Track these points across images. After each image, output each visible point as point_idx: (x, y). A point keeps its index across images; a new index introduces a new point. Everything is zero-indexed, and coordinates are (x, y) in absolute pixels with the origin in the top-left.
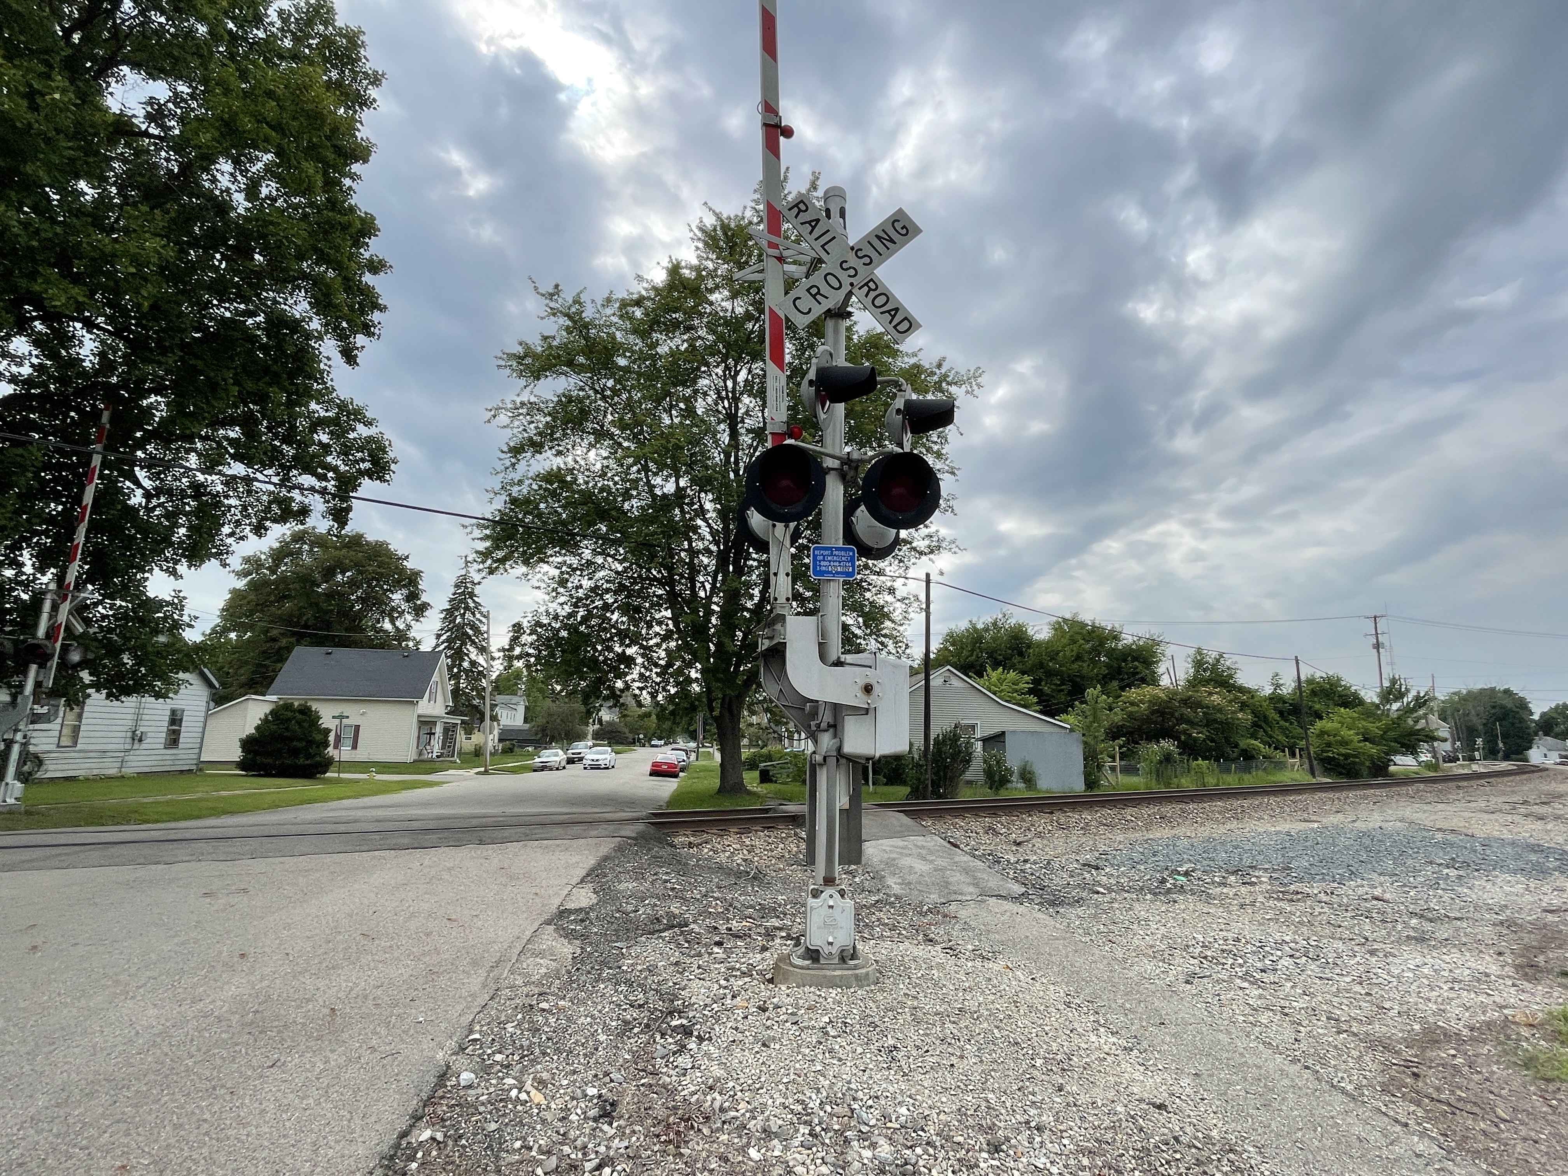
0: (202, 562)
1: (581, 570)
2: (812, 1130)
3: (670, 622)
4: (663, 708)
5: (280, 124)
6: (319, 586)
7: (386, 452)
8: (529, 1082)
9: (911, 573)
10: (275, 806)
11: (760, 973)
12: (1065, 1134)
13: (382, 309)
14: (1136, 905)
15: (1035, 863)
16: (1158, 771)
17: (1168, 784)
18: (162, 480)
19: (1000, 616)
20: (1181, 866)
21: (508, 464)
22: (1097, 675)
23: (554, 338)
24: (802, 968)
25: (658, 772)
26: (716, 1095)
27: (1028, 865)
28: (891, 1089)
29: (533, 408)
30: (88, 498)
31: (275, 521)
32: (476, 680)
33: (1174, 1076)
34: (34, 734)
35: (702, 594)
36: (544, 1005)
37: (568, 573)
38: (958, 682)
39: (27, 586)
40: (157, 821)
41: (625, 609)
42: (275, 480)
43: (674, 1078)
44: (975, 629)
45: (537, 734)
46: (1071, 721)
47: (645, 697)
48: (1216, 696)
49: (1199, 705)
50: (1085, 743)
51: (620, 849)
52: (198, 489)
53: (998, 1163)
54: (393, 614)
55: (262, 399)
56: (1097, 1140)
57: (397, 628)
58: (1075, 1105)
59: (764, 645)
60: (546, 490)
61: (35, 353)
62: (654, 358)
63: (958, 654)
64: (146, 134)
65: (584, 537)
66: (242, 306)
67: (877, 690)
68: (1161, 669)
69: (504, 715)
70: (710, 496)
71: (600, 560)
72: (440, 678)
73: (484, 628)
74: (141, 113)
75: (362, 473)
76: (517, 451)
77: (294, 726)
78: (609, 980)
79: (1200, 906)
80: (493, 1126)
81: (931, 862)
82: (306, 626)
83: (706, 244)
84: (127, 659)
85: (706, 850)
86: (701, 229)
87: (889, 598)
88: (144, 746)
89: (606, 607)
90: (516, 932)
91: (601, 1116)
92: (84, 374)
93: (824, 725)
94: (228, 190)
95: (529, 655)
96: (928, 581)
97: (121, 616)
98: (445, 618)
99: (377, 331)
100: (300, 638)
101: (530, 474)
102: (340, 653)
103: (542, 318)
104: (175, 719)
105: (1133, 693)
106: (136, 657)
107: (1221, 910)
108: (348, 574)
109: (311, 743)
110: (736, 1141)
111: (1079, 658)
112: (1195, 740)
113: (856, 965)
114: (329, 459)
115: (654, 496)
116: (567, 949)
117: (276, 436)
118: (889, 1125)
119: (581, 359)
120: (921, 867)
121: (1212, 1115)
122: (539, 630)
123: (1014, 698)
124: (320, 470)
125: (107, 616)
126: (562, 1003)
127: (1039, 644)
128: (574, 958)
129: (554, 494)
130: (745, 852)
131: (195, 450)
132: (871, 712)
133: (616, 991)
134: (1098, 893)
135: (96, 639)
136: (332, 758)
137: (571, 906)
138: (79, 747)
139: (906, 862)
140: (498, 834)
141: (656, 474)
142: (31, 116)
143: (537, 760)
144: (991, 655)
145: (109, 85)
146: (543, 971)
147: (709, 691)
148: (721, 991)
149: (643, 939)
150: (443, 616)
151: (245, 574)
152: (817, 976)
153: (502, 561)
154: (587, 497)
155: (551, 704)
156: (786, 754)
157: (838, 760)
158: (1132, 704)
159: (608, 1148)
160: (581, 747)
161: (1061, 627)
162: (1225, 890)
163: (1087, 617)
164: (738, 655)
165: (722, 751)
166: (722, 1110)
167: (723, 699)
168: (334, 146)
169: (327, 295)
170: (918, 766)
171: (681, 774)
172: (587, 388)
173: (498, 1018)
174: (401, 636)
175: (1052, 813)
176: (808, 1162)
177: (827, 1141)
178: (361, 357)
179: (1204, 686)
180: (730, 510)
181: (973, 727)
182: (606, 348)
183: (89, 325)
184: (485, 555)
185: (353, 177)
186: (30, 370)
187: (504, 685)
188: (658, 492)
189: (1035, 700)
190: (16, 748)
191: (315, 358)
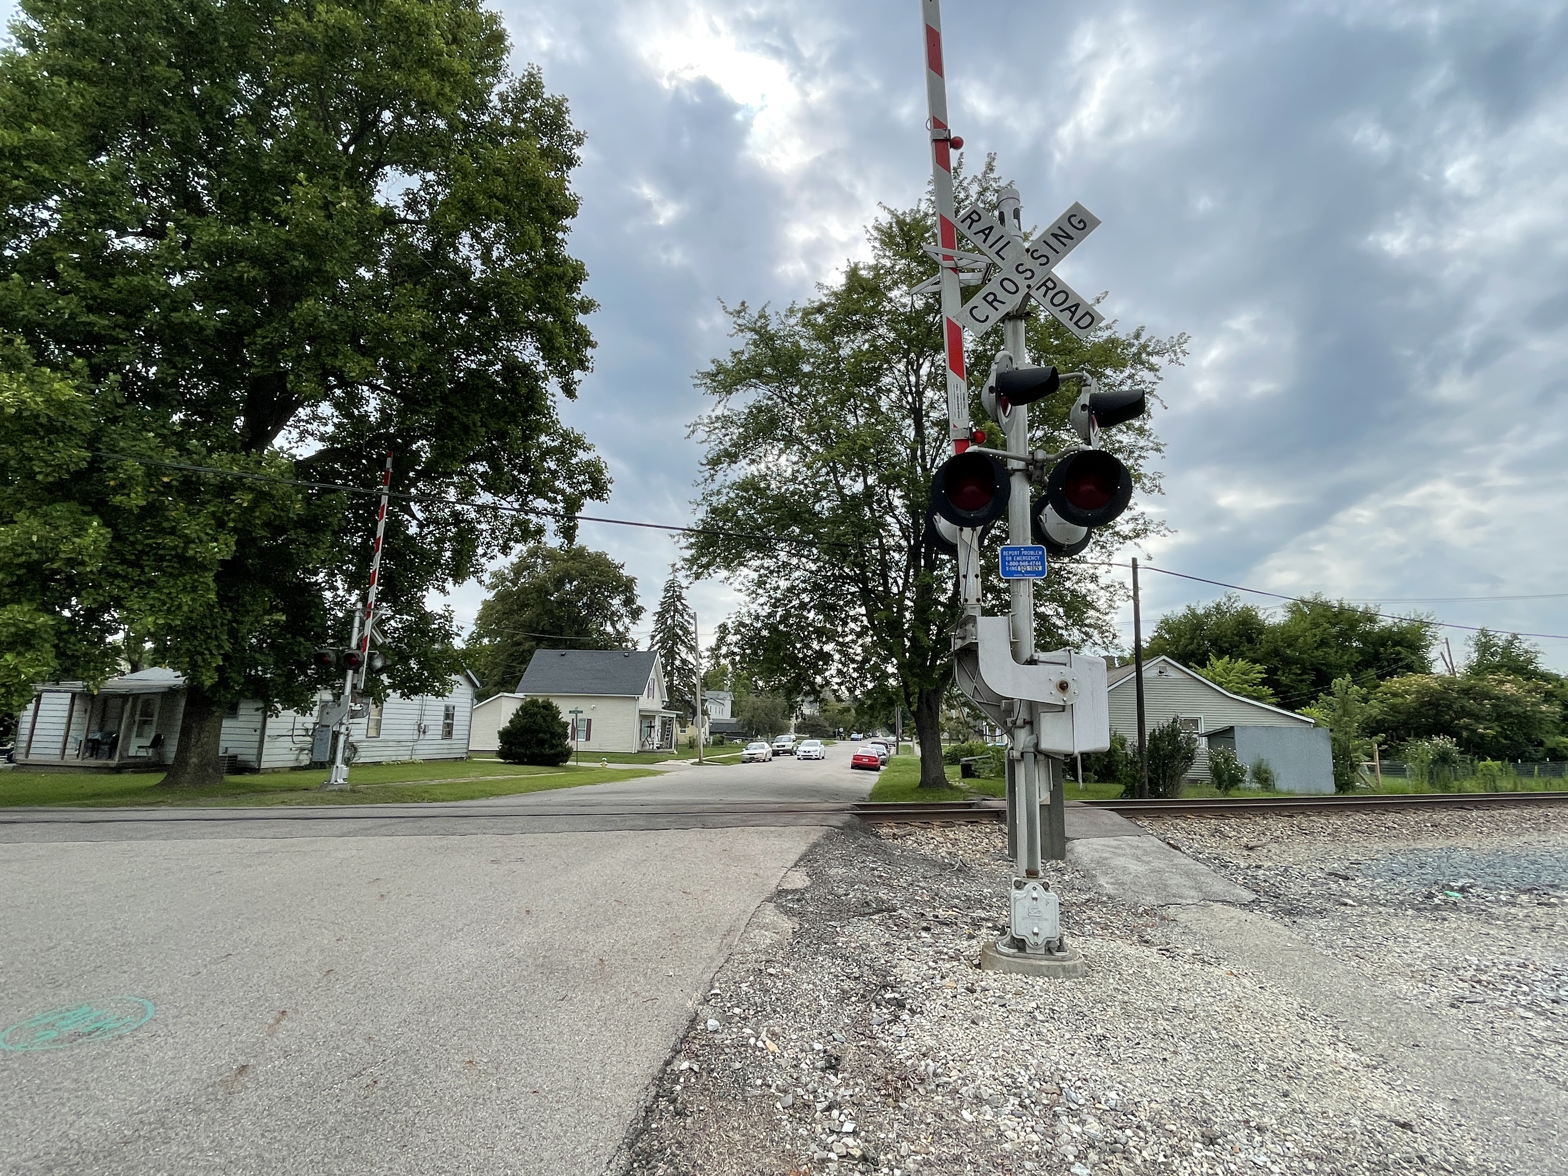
0: (464, 579)
1: (778, 572)
2: (1022, 1101)
3: (864, 618)
4: (861, 703)
5: (506, 196)
6: (552, 595)
7: (603, 474)
8: (764, 1033)
9: (1116, 559)
10: (529, 790)
11: (967, 958)
12: (1288, 1138)
13: (594, 346)
14: (1395, 922)
15: (1269, 869)
16: (1431, 773)
17: (1446, 788)
18: (430, 511)
19: (1225, 599)
20: (1455, 880)
21: (707, 475)
22: (1348, 662)
23: (743, 352)
24: (1008, 956)
25: (859, 764)
26: (929, 1061)
27: (1261, 872)
28: (1099, 1073)
29: (726, 421)
30: (380, 532)
31: (517, 541)
32: (687, 677)
33: (1426, 1098)
34: (354, 726)
35: (895, 590)
36: (771, 971)
37: (766, 576)
38: (1176, 673)
39: (342, 606)
40: (443, 801)
41: (822, 608)
42: (516, 505)
43: (890, 1044)
44: (1194, 614)
45: (743, 727)
46: (1316, 715)
47: (844, 692)
48: (1508, 685)
49: (1486, 695)
50: (1334, 740)
51: (828, 837)
52: (457, 517)
53: (1212, 1154)
54: (613, 618)
55: (502, 435)
56: (1326, 1148)
57: (618, 631)
58: (1302, 1112)
59: (957, 644)
60: (742, 497)
61: (336, 414)
62: (837, 361)
63: (1175, 642)
64: (405, 221)
65: (780, 540)
66: (484, 358)
67: (1072, 687)
68: (1433, 654)
69: (713, 710)
70: (899, 493)
71: (794, 561)
72: (656, 675)
73: (692, 629)
74: (400, 203)
75: (583, 494)
76: (714, 462)
77: (539, 719)
78: (826, 953)
79: (1477, 926)
80: (738, 1065)
81: (1148, 863)
82: (543, 632)
83: (883, 242)
84: (413, 664)
85: (910, 842)
86: (877, 228)
87: (1092, 586)
88: (427, 737)
89: (803, 606)
90: (742, 906)
91: (827, 1068)
92: (371, 428)
93: (1020, 722)
94: (468, 259)
95: (734, 653)
96: (1135, 566)
97: (408, 628)
98: (658, 620)
99: (590, 365)
100: (539, 642)
101: (728, 483)
102: (573, 655)
103: (731, 336)
104: (449, 715)
105: (1395, 683)
106: (420, 663)
107: (1506, 931)
108: (575, 583)
109: (553, 735)
110: (949, 1102)
111: (1323, 643)
112: (1482, 736)
113: (1063, 957)
114: (557, 483)
115: (843, 497)
116: (788, 925)
117: (514, 467)
118: (1098, 1105)
119: (769, 370)
120: (1135, 867)
121: (1470, 1142)
122: (743, 630)
123: (1245, 689)
124: (550, 494)
125: (397, 629)
126: (786, 970)
127: (1273, 630)
128: (794, 932)
129: (750, 502)
130: (949, 845)
131: (453, 484)
132: (1068, 709)
133: (833, 964)
134: (1346, 904)
135: (390, 648)
136: (571, 749)
137: (787, 886)
138: (382, 737)
139: (1120, 861)
140: (718, 819)
141: (843, 475)
142: (327, 224)
143: (745, 752)
144: (1214, 643)
145: (376, 184)
146: (768, 941)
147: (906, 685)
148: (931, 972)
149: (855, 920)
150: (655, 618)
151: (493, 586)
152: (1024, 965)
153: (707, 566)
154: (780, 501)
155: (755, 699)
156: (989, 748)
157: (1035, 757)
158: (1395, 695)
159: (835, 1094)
160: (786, 740)
161: (1300, 610)
162: (1513, 911)
163: (1333, 597)
164: (933, 649)
165: (921, 744)
166: (935, 1075)
167: (921, 693)
168: (548, 207)
169: (550, 340)
170: (1133, 763)
171: (882, 767)
172: (775, 397)
173: (734, 978)
174: (621, 637)
175: (1291, 816)
176: (1019, 1128)
177: (1037, 1113)
178: (579, 390)
179: (1493, 673)
180: (919, 506)
181: (1195, 722)
182: (791, 357)
183: (374, 388)
184: (692, 561)
185: (565, 229)
186: (333, 429)
187: (711, 682)
188: (847, 492)
189: (1271, 691)
190: (342, 738)
191: (543, 397)
